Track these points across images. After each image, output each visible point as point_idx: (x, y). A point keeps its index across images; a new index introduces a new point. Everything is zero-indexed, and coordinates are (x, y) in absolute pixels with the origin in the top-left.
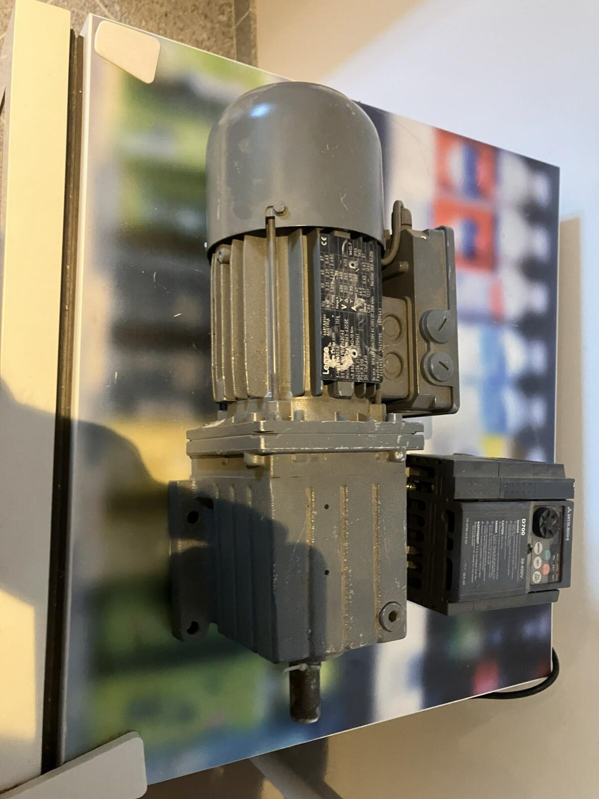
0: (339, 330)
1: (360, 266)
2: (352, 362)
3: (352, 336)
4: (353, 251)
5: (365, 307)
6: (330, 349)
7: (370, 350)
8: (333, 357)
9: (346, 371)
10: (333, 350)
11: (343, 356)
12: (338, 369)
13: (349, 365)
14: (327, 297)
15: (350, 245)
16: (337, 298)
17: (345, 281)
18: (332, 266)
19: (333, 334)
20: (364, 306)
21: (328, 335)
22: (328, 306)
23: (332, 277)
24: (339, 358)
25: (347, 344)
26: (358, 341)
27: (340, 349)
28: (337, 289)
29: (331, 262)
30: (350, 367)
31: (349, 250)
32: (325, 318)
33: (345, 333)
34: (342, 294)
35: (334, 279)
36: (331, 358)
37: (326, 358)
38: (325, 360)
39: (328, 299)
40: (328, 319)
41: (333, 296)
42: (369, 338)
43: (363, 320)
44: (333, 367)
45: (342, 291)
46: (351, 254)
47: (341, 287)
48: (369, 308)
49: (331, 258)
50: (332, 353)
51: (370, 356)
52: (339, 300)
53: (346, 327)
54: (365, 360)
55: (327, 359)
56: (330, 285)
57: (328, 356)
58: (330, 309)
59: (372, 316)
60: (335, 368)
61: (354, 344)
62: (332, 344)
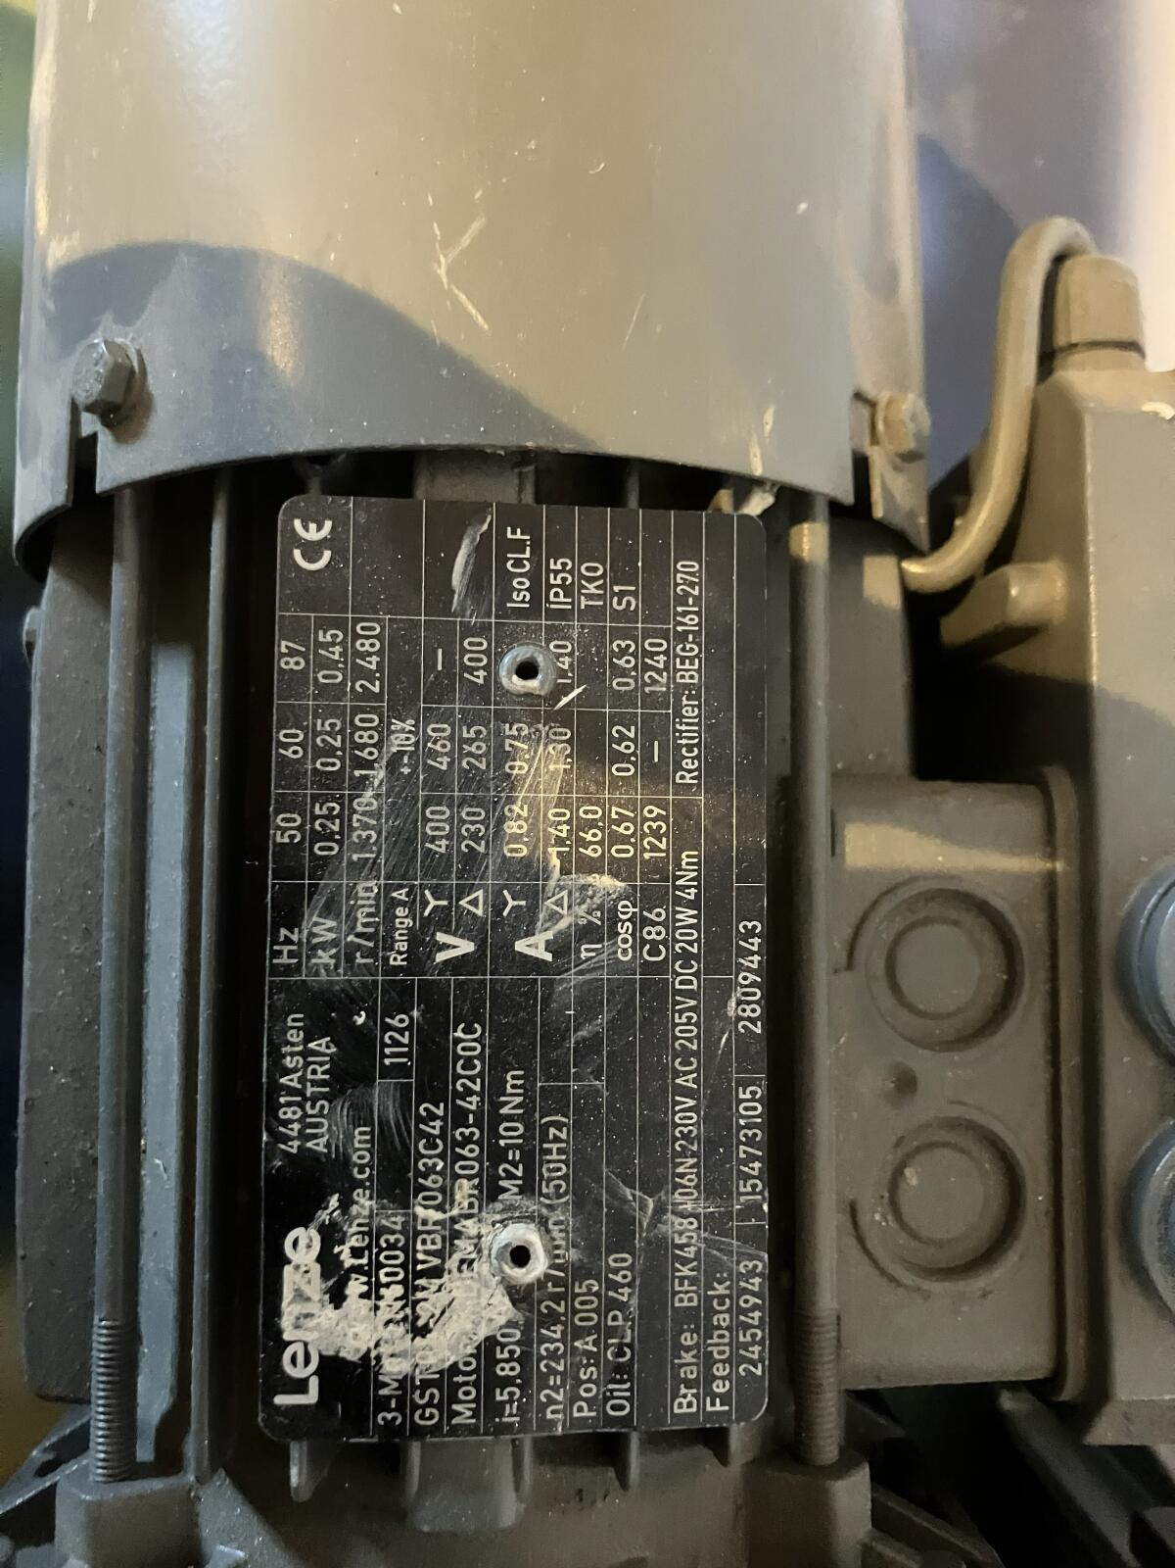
0: (405, 1106)
1: (592, 669)
2: (502, 1309)
3: (511, 1135)
4: (535, 576)
5: (624, 930)
6: (331, 1235)
7: (660, 1210)
8: (355, 1287)
9: (454, 1369)
10: (354, 1242)
11: (436, 1272)
12: (393, 1368)
13: (483, 1332)
14: (320, 901)
15: (519, 546)
16: (401, 895)
17: (471, 778)
18: (367, 694)
19: (360, 1137)
20: (614, 920)
21: (319, 1146)
22: (324, 958)
23: (369, 765)
24: (399, 1290)
25: (464, 1189)
26: (556, 1165)
27: (411, 1232)
28: (405, 841)
29: (360, 673)
30: (491, 1343)
31: (506, 577)
32: (295, 1036)
33: (460, 1117)
34: (436, 866)
35: (379, 774)
36: (337, 1297)
37: (300, 1296)
38: (289, 1311)
39: (329, 909)
40: (319, 1045)
41: (367, 890)
42: (658, 1130)
43: (603, 1019)
44: (353, 1357)
45: (442, 846)
46: (520, 597)
47: (437, 822)
48: (652, 933)
49: (364, 646)
50: (348, 1261)
51: (660, 1256)
52: (414, 904)
53: (468, 1082)
54: (615, 1286)
55: (308, 1308)
56: (345, 817)
57: (315, 1287)
58: (341, 977)
59: (685, 978)
60: (368, 1365)
61: (528, 1188)
62: (346, 1204)
